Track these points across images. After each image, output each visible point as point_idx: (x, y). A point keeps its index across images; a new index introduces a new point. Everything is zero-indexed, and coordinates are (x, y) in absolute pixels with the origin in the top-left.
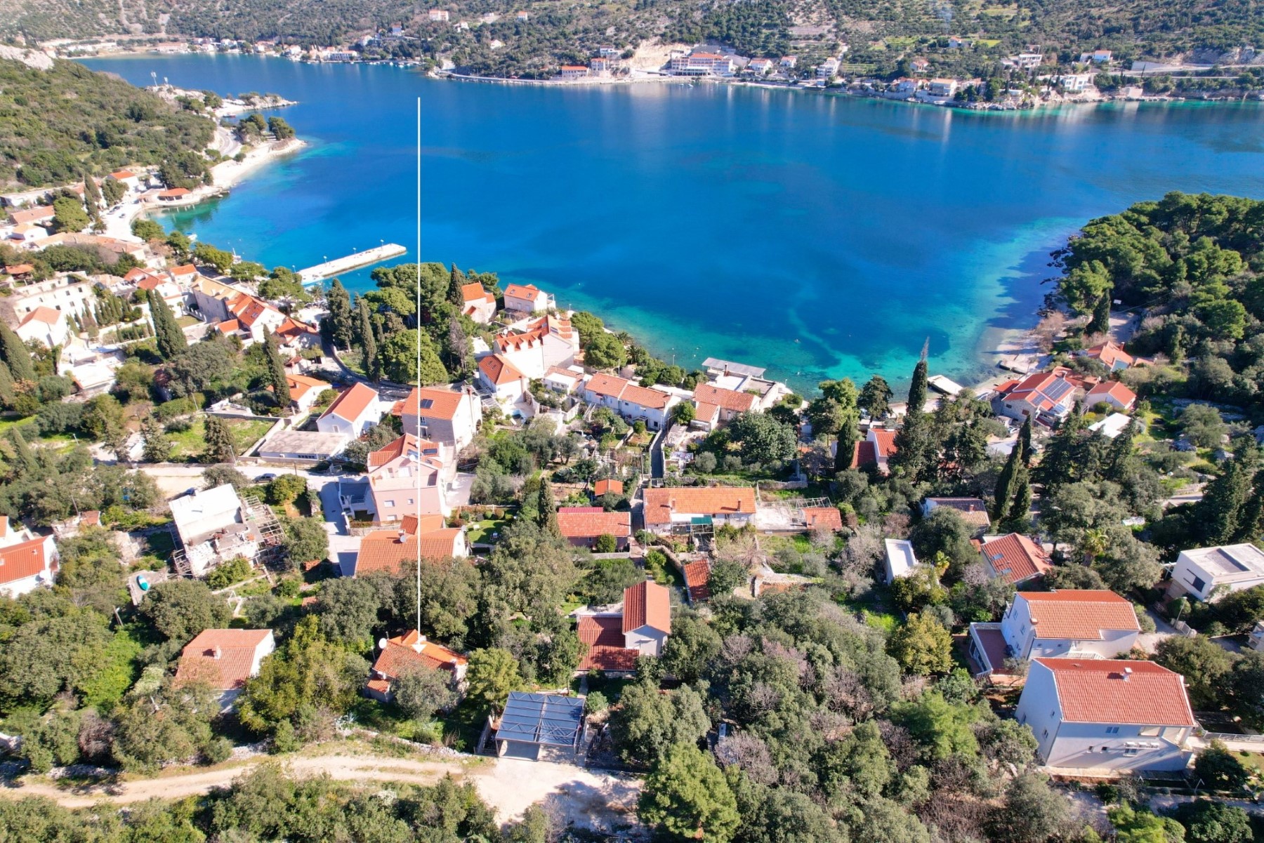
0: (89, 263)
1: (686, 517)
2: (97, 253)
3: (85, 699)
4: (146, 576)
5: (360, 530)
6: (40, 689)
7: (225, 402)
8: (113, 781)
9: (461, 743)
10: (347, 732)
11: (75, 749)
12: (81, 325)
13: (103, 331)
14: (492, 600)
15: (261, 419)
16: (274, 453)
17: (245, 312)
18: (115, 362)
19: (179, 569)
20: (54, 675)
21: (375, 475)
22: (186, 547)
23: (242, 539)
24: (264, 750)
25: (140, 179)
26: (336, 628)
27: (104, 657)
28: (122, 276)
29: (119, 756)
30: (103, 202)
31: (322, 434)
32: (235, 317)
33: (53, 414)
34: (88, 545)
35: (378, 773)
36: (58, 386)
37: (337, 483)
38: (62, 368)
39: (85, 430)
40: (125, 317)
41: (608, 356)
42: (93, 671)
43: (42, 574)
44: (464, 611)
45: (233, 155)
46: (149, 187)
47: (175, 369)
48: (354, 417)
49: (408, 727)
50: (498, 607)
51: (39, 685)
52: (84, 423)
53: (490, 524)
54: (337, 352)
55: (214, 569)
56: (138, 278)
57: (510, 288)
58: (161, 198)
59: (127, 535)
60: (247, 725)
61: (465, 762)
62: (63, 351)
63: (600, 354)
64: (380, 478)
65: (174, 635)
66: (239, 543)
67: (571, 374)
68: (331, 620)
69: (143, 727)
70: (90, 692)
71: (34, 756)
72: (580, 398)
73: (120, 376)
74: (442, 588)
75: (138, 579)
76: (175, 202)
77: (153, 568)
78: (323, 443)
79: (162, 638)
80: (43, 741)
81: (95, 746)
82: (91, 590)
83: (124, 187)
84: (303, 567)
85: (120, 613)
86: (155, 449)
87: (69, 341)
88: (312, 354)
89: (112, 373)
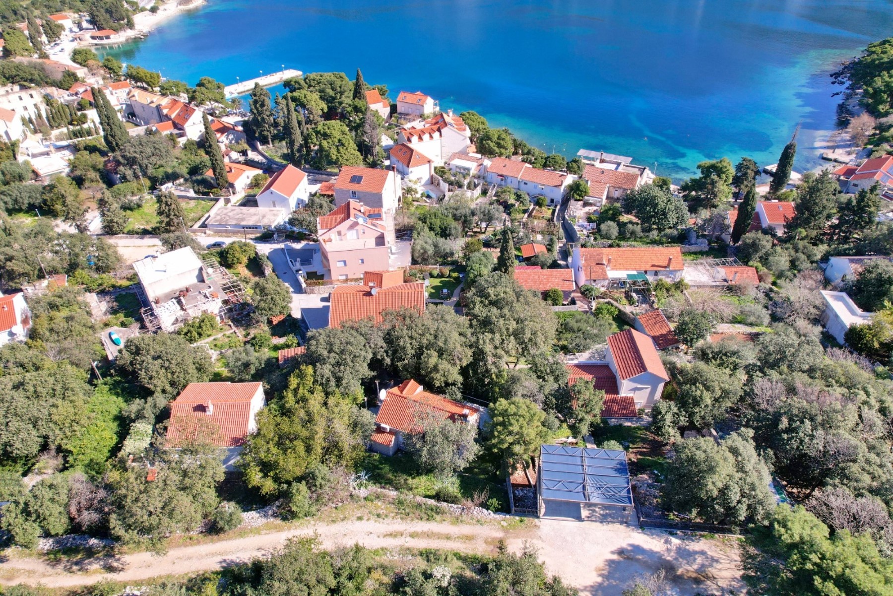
0: (36, 77)
1: (622, 274)
2: (43, 69)
3: (70, 459)
4: (117, 332)
5: (316, 288)
6: (19, 448)
7: (170, 185)
8: (110, 555)
9: (494, 502)
10: (363, 492)
11: (65, 520)
12: (34, 125)
13: (55, 133)
14: (488, 348)
15: (203, 199)
16: (220, 225)
17: (178, 115)
18: (68, 155)
19: (148, 324)
20: (34, 432)
21: (326, 237)
22: (153, 305)
23: (206, 297)
24: (275, 515)
25: (74, 22)
26: (333, 380)
27: (87, 413)
28: (67, 90)
29: (119, 531)
30: (44, 39)
31: (261, 210)
32: (170, 119)
33: (15, 193)
34: (59, 301)
35: (409, 539)
36: (18, 170)
37: (282, 249)
38: (21, 159)
39: (46, 208)
40: (72, 120)
41: (499, 145)
42: (76, 427)
43: (14, 329)
44: (460, 360)
45: (148, 7)
46: (81, 29)
47: (123, 157)
48: (290, 195)
49: (422, 483)
50: (495, 356)
51: (18, 445)
52: (45, 202)
53: (437, 282)
54: (260, 147)
55: (182, 325)
56: (81, 90)
57: (401, 96)
58: (93, 38)
59: (94, 295)
60: (257, 489)
61: (504, 524)
62: (21, 145)
63: (492, 145)
64: (330, 240)
65: (159, 389)
66: (204, 300)
67: (471, 159)
68: (326, 370)
69: (144, 497)
70: (75, 451)
71: (17, 531)
72: (483, 180)
73: (73, 166)
74: (436, 337)
75: (110, 335)
76: (105, 41)
77: (123, 325)
78: (264, 216)
79: (146, 393)
80: (26, 512)
81: (88, 517)
82: (66, 344)
83: (61, 27)
84: (270, 322)
85: (97, 366)
86: (112, 221)
87: (26, 137)
88: (240, 148)
89: (66, 163)
